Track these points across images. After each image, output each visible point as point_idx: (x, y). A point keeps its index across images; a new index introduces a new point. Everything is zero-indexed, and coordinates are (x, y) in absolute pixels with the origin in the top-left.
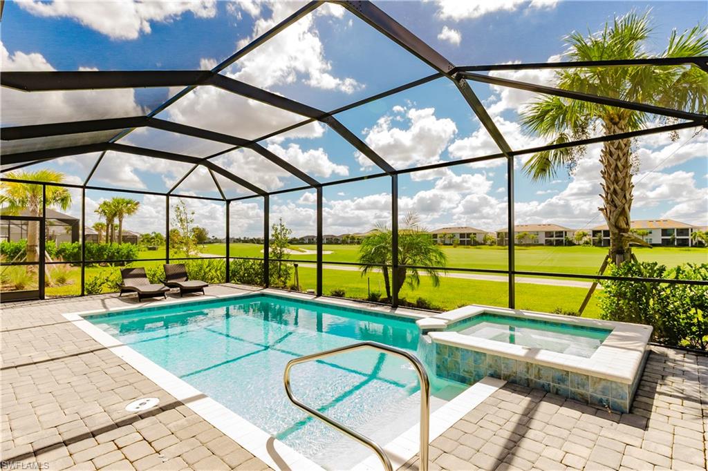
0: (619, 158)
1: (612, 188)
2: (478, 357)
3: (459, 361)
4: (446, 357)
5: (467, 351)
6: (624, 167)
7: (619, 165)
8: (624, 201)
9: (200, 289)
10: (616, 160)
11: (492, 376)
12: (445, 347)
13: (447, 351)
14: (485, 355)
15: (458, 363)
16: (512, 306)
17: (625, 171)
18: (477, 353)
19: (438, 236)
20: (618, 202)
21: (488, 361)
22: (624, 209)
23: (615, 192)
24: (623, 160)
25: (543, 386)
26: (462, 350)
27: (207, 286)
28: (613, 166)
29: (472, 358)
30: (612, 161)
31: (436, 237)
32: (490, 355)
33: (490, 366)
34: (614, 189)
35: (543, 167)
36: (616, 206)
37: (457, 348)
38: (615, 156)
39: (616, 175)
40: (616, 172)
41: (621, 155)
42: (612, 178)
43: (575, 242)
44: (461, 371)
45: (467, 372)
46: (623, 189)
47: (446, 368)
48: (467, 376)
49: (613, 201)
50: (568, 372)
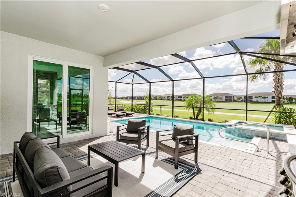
0: (280, 76)
1: (277, 85)
2: (252, 131)
3: (246, 133)
4: (241, 132)
5: (248, 130)
6: (281, 79)
7: (280, 78)
8: (281, 89)
9: (131, 114)
10: (279, 77)
11: (256, 136)
12: (241, 129)
13: (242, 130)
14: (254, 131)
15: (245, 133)
16: (247, 120)
17: (282, 80)
18: (252, 130)
19: (182, 97)
20: (279, 89)
21: (255, 132)
22: (281, 91)
23: (278, 86)
24: (281, 76)
25: (273, 138)
26: (247, 130)
27: (134, 113)
28: (278, 78)
29: (250, 132)
30: (277, 77)
31: (182, 98)
32: (256, 131)
33: (256, 134)
34: (278, 85)
35: (254, 78)
36: (278, 91)
37: (245, 129)
38: (278, 75)
39: (279, 81)
40: (278, 80)
41: (280, 75)
42: (277, 82)
43: (237, 100)
44: (246, 135)
45: (248, 135)
46: (281, 85)
47: (241, 135)
48: (248, 136)
49: (277, 89)
50: (280, 134)
